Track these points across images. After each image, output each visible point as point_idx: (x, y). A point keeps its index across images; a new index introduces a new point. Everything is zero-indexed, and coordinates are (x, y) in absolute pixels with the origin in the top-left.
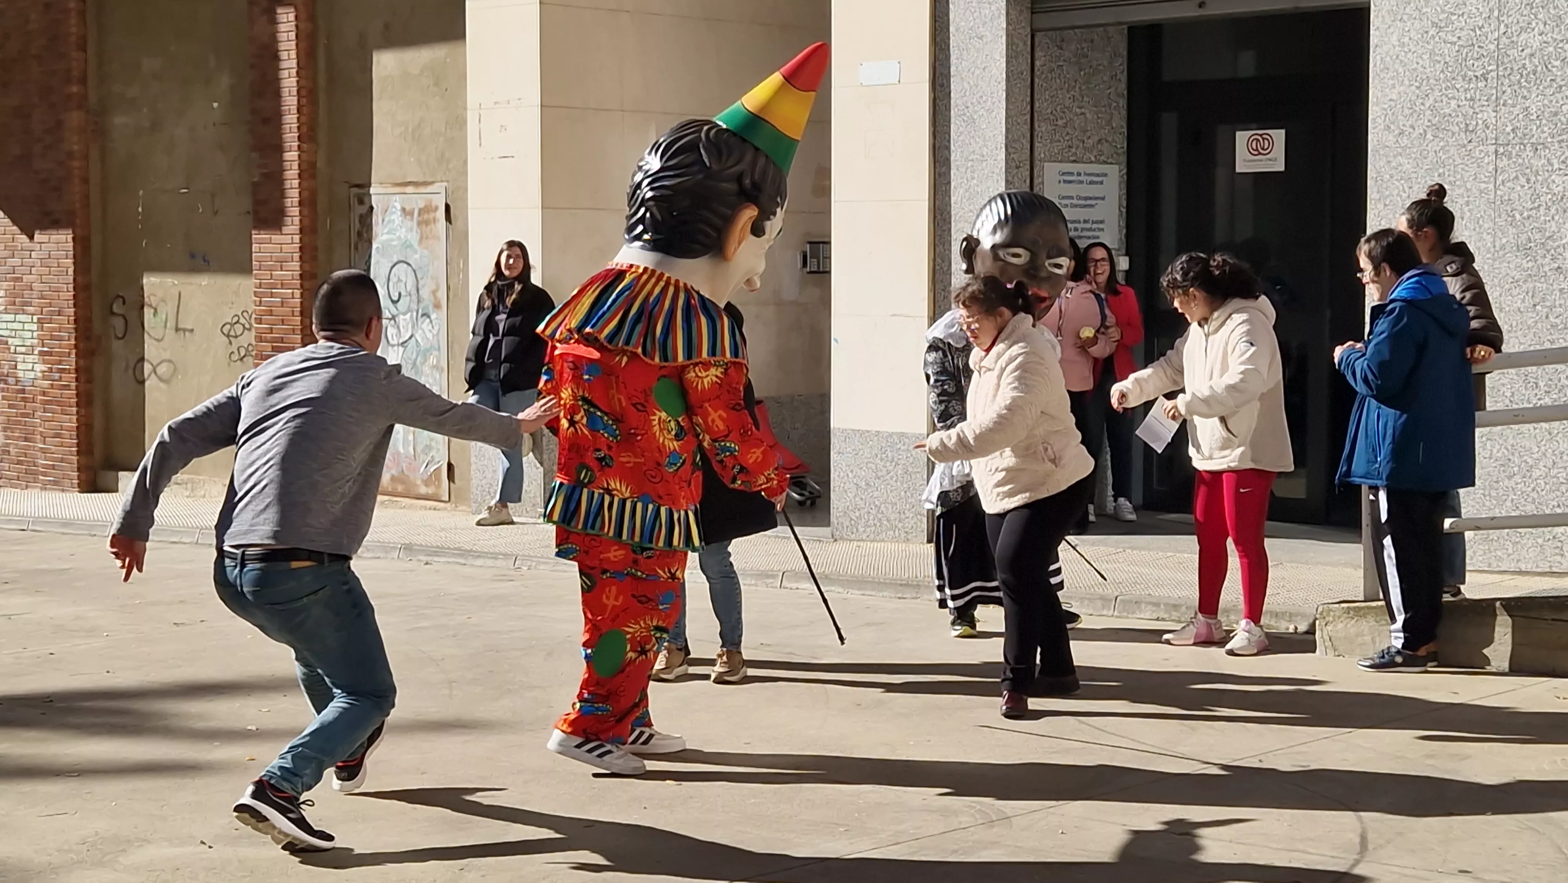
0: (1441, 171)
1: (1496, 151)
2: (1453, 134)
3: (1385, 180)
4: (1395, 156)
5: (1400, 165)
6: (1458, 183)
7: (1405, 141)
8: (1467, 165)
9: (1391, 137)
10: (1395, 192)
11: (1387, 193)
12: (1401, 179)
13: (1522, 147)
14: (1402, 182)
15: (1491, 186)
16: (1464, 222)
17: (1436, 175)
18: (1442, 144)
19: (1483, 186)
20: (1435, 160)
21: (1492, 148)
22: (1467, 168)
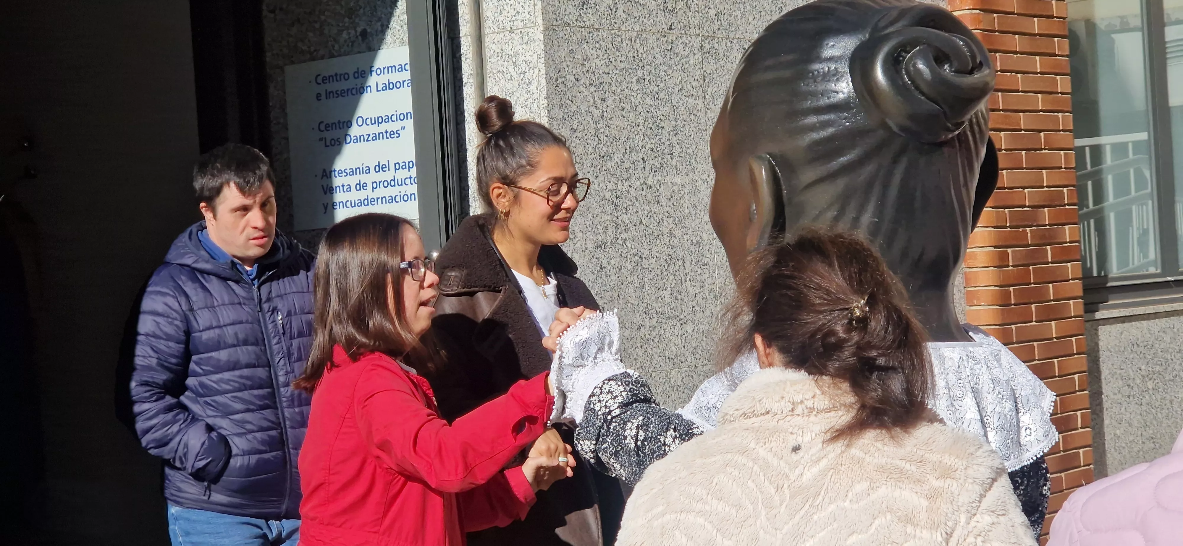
0: (640, 73)
1: (702, 48)
2: (650, 12)
3: (570, 84)
4: (580, 43)
5: (587, 59)
6: (662, 95)
7: (590, 18)
8: (670, 67)
9: (571, 9)
10: (584, 108)
11: (573, 108)
12: (591, 85)
13: (729, 44)
14: (592, 89)
15: (701, 105)
16: (674, 163)
17: (635, 79)
18: (637, 28)
19: (691, 100)
20: (631, 55)
21: (696, 42)
22: (670, 72)
